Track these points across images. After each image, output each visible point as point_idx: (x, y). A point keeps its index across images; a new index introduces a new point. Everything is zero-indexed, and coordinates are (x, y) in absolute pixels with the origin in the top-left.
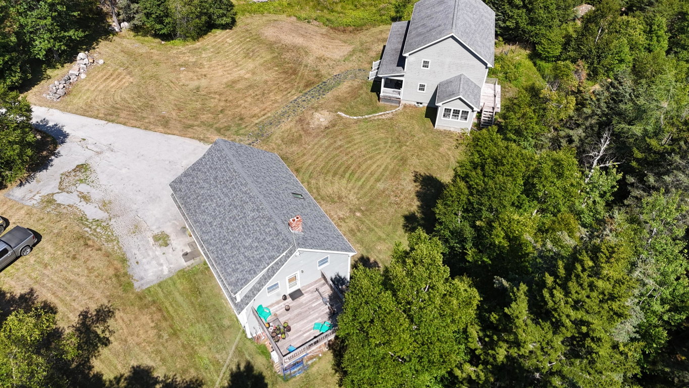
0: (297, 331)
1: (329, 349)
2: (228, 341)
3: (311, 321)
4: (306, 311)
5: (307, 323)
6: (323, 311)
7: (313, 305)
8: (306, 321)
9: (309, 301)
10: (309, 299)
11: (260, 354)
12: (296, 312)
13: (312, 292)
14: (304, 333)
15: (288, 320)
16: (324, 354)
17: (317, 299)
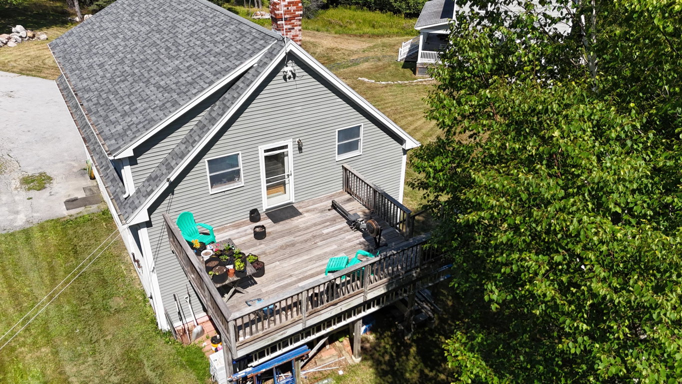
0: (280, 277)
1: (364, 359)
2: (109, 338)
3: (320, 258)
4: (306, 241)
5: (310, 260)
6: (349, 241)
7: (325, 231)
8: (305, 257)
9: (315, 225)
10: (314, 222)
11: (182, 366)
12: (280, 242)
13: (322, 211)
14: (300, 280)
15: (259, 255)
16: (352, 370)
17: (333, 221)
